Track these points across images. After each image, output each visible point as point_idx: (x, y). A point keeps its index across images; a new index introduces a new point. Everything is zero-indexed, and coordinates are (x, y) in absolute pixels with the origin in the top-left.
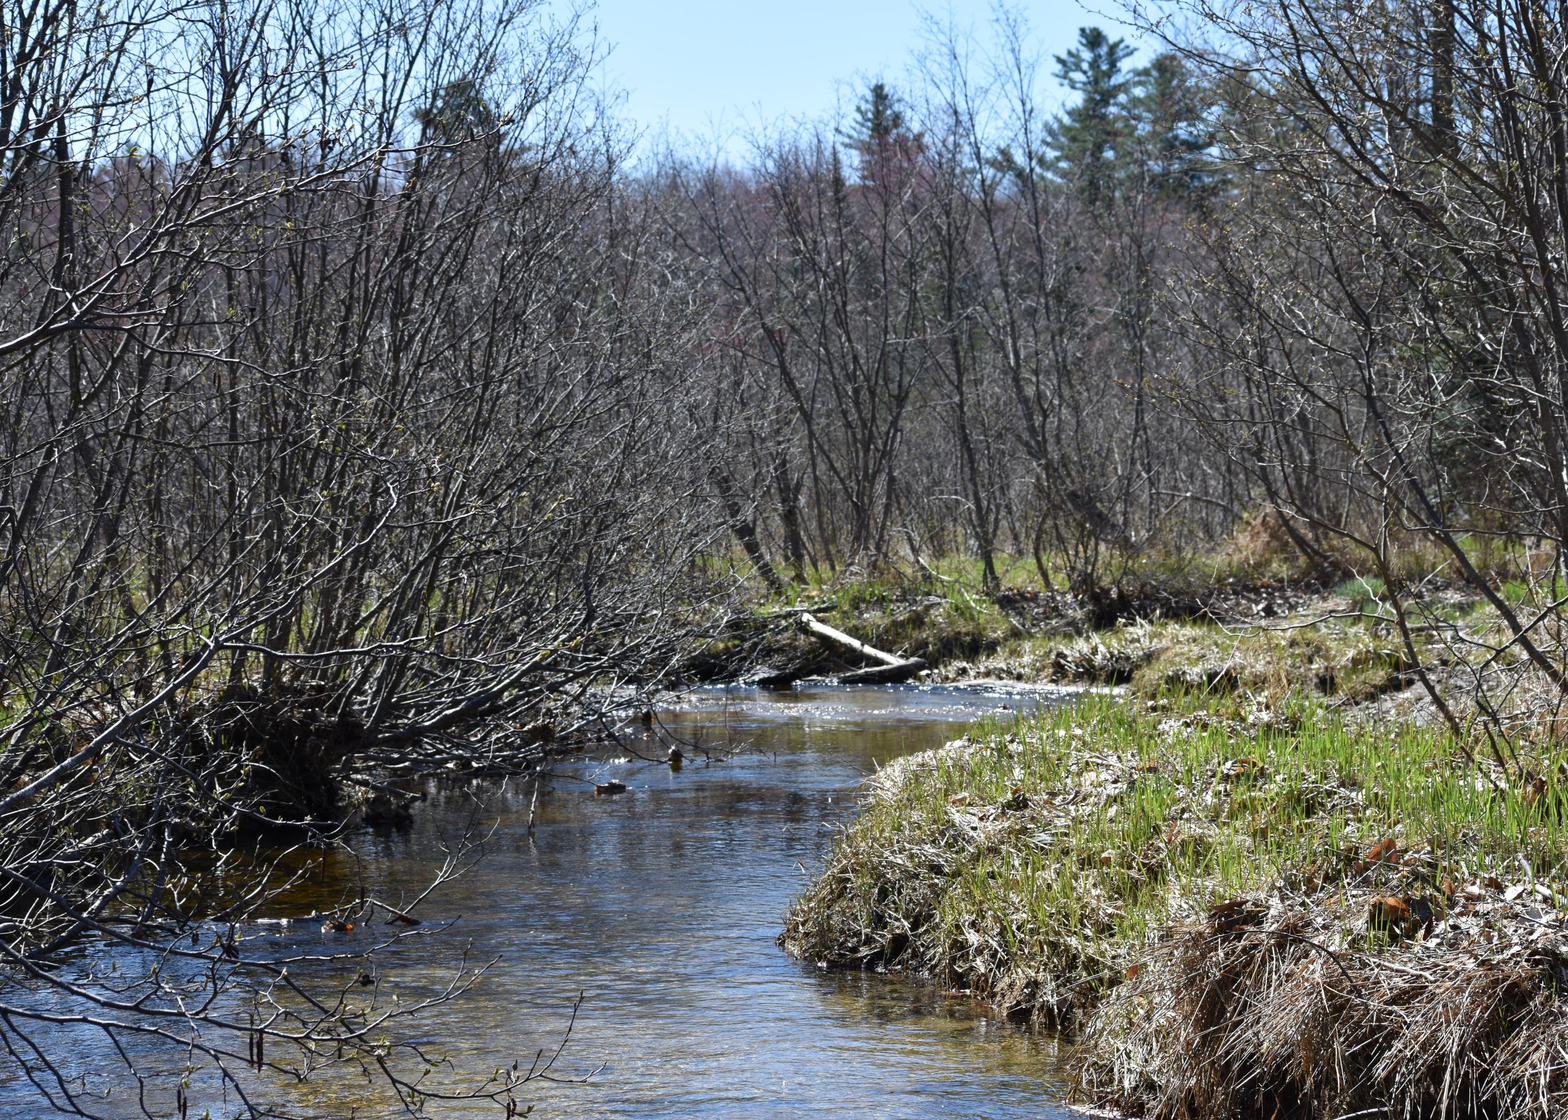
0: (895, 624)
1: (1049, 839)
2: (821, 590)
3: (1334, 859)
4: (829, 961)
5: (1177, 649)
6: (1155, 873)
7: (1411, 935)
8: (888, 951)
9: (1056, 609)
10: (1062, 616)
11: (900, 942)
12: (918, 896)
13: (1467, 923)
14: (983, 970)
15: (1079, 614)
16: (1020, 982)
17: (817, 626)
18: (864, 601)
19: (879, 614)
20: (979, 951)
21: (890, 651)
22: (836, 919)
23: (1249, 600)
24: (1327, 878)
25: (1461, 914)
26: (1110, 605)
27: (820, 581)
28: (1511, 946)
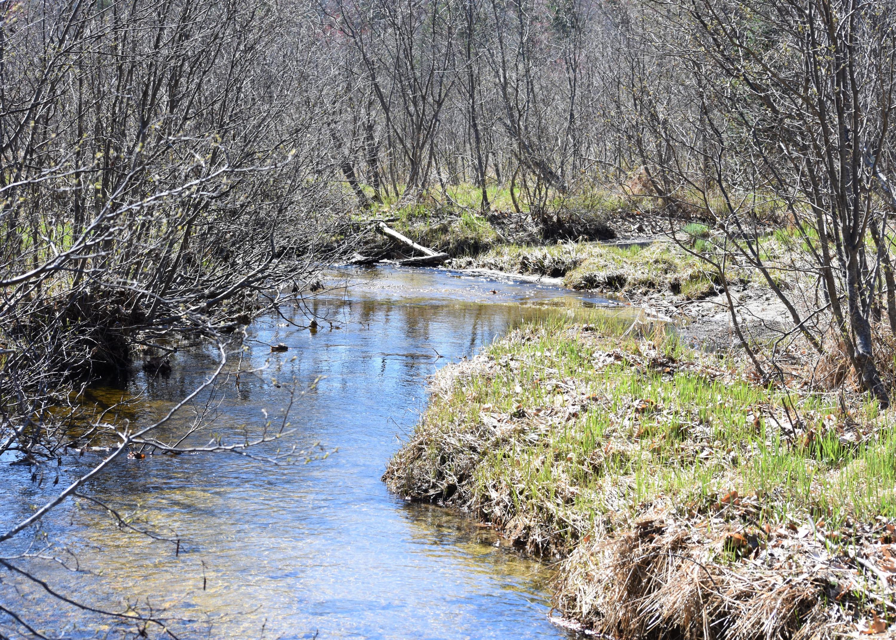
0: (431, 230)
1: (536, 437)
2: (391, 208)
3: (704, 500)
4: (412, 497)
5: (591, 260)
6: (597, 469)
7: (746, 556)
8: (445, 493)
9: (521, 226)
10: (525, 230)
11: (452, 489)
12: (463, 463)
13: (777, 552)
14: (499, 514)
15: (535, 230)
16: (521, 526)
17: (387, 230)
18: (414, 216)
19: (423, 224)
20: (498, 504)
21: (428, 246)
22: (416, 472)
23: (630, 222)
24: (700, 511)
25: (775, 546)
26: (552, 225)
27: (390, 203)
28: (802, 573)
